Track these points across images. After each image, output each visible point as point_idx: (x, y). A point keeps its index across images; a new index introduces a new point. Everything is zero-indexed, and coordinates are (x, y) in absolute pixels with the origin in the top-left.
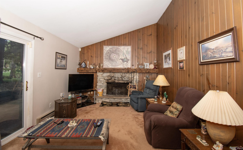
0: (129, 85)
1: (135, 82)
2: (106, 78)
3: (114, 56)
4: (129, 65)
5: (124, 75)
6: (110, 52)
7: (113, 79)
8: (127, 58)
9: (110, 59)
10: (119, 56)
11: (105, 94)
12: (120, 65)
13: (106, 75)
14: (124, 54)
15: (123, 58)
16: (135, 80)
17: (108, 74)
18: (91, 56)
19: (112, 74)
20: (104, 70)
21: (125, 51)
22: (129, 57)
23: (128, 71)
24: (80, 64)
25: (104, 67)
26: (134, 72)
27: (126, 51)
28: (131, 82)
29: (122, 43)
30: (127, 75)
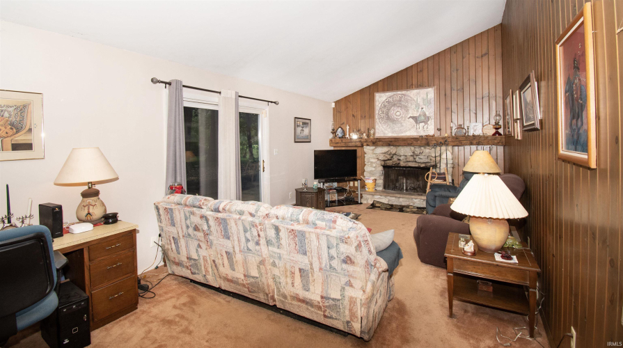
0: (430, 173)
1: (443, 166)
2: (382, 157)
3: (396, 112)
4: (430, 130)
5: (418, 150)
6: (389, 105)
7: (395, 158)
8: (425, 115)
9: (389, 119)
10: (407, 111)
11: (381, 188)
12: (410, 130)
13: (381, 150)
14: (418, 106)
15: (416, 114)
16: (443, 161)
17: (385, 149)
18: (353, 116)
19: (393, 150)
20: (377, 142)
21: (420, 101)
22: (430, 111)
23: (426, 141)
24: (334, 132)
25: (377, 135)
26: (441, 144)
27: (424, 100)
28: (435, 166)
29: (415, 82)
30: (427, 151)
